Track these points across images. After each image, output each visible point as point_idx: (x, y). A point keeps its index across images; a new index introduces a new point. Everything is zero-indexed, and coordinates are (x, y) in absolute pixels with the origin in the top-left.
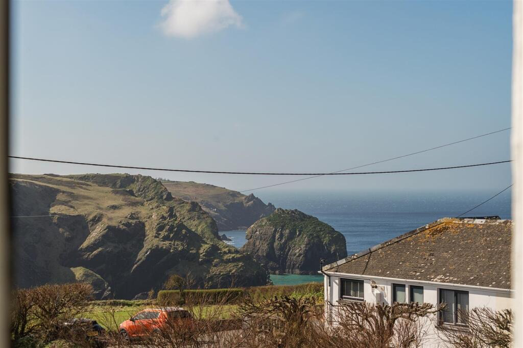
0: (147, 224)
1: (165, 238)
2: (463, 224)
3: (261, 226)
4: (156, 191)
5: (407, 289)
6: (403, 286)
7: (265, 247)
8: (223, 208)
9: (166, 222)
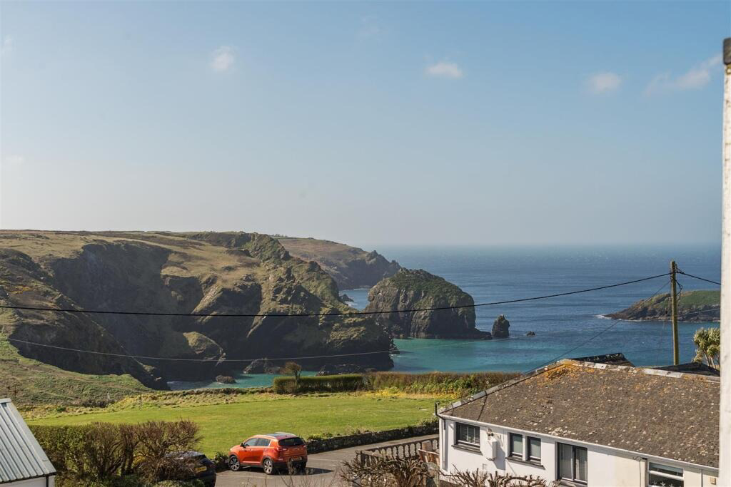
0: (263, 286)
1: (283, 301)
2: (583, 368)
3: (384, 287)
4: (273, 250)
5: (524, 440)
6: (519, 437)
7: (389, 309)
8: (344, 266)
9: (284, 284)
